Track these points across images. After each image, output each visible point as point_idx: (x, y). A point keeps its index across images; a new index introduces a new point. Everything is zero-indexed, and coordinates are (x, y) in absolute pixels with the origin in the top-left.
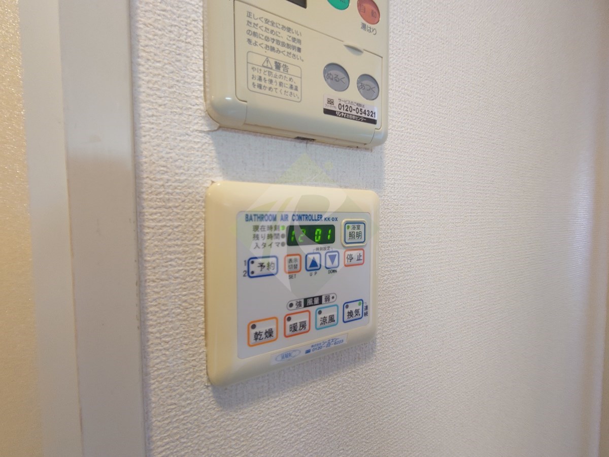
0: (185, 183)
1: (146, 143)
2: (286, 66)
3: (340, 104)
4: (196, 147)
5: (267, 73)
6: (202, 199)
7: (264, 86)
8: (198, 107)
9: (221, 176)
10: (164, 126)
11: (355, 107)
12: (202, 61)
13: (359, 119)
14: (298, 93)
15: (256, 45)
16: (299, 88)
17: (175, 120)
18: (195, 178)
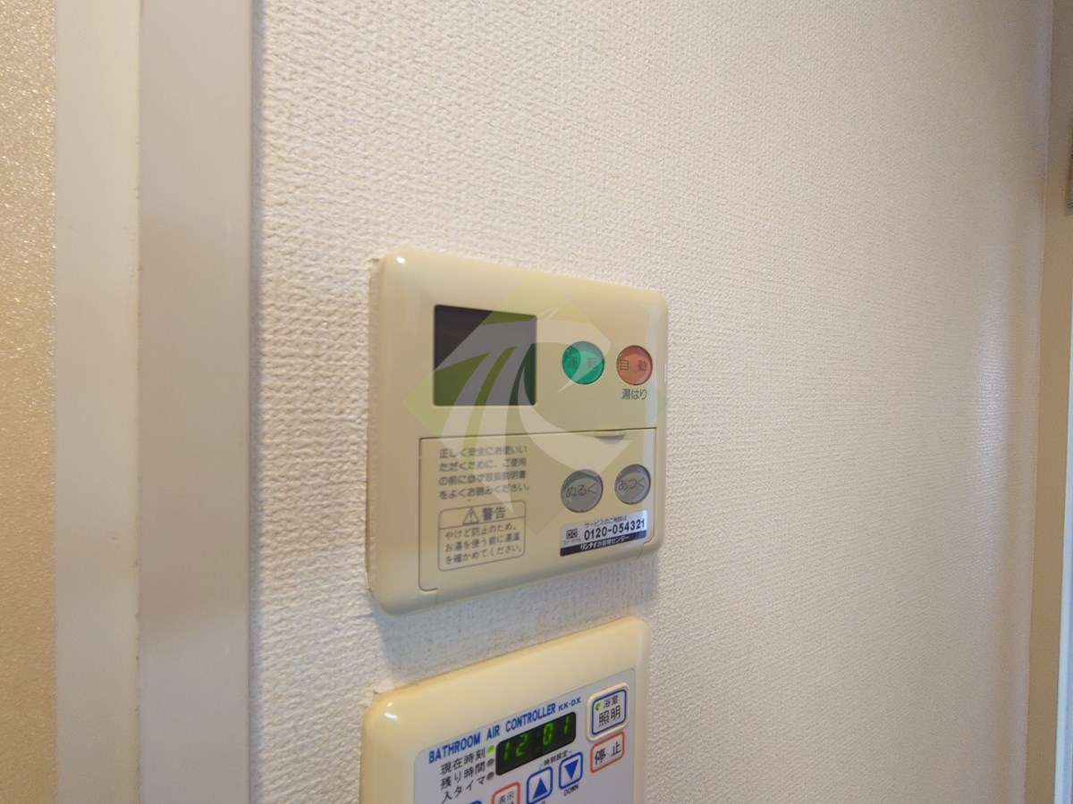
0: (331, 710)
1: (268, 669)
2: (500, 508)
3: (587, 531)
4: (350, 644)
5: (470, 533)
6: (358, 726)
7: (466, 555)
8: (357, 580)
9: (389, 676)
10: (299, 630)
11: (610, 526)
12: (364, 506)
13: (617, 540)
14: (520, 543)
15: (454, 496)
16: (521, 536)
17: (316, 613)
18: (347, 696)
